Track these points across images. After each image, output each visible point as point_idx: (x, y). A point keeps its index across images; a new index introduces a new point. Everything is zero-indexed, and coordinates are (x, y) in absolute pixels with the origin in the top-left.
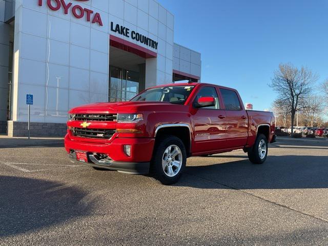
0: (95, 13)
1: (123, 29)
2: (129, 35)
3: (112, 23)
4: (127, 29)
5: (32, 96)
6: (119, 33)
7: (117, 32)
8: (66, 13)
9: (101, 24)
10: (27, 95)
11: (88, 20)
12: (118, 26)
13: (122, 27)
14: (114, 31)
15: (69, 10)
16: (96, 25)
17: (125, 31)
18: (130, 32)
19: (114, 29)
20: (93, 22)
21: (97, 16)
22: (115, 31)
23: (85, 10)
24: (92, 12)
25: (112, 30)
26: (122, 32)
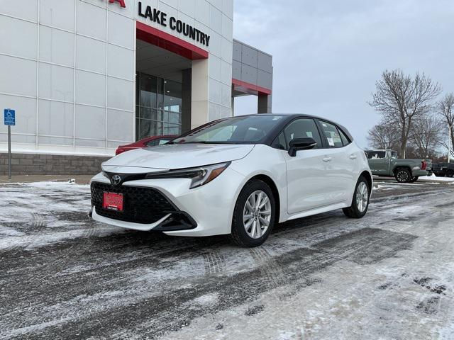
1: (156, 13)
2: (167, 22)
3: (140, 4)
4: (163, 14)
5: (13, 112)
6: (151, 19)
7: (148, 18)
9: (123, 5)
10: (6, 111)
12: (149, 8)
13: (155, 10)
14: (142, 16)
16: (115, 6)
17: (159, 16)
18: (168, 18)
19: (143, 12)
20: (110, 2)
22: (145, 17)
25: (140, 14)
26: (155, 18)
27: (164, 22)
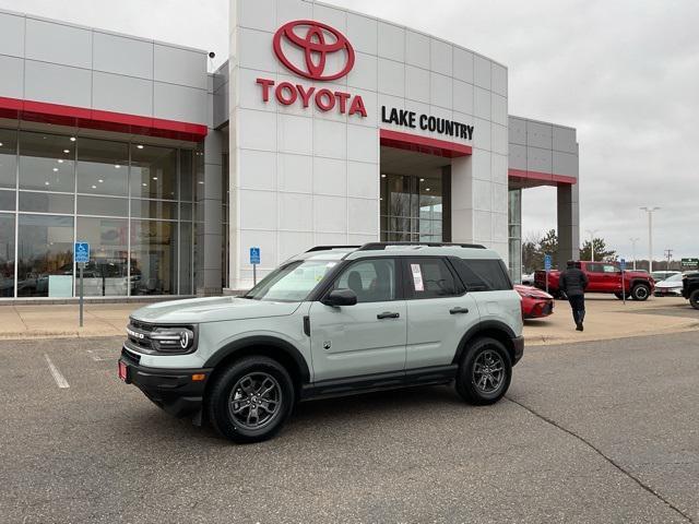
0: (353, 97)
1: (403, 115)
2: (417, 123)
3: (384, 108)
4: (412, 114)
5: (258, 250)
6: (397, 123)
7: (394, 122)
8: (306, 106)
9: (363, 114)
10: (252, 250)
11: (342, 111)
12: (394, 111)
13: (401, 111)
14: (387, 121)
15: (311, 101)
16: (356, 118)
17: (407, 117)
18: (417, 118)
19: (387, 118)
20: (350, 114)
21: (358, 100)
22: (390, 122)
23: (337, 94)
24: (348, 96)
25: (384, 120)
26: (402, 121)
27: (413, 123)
